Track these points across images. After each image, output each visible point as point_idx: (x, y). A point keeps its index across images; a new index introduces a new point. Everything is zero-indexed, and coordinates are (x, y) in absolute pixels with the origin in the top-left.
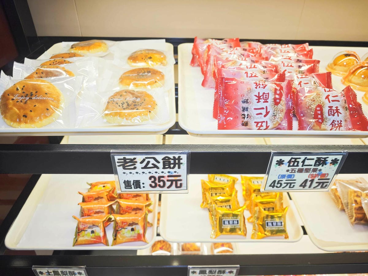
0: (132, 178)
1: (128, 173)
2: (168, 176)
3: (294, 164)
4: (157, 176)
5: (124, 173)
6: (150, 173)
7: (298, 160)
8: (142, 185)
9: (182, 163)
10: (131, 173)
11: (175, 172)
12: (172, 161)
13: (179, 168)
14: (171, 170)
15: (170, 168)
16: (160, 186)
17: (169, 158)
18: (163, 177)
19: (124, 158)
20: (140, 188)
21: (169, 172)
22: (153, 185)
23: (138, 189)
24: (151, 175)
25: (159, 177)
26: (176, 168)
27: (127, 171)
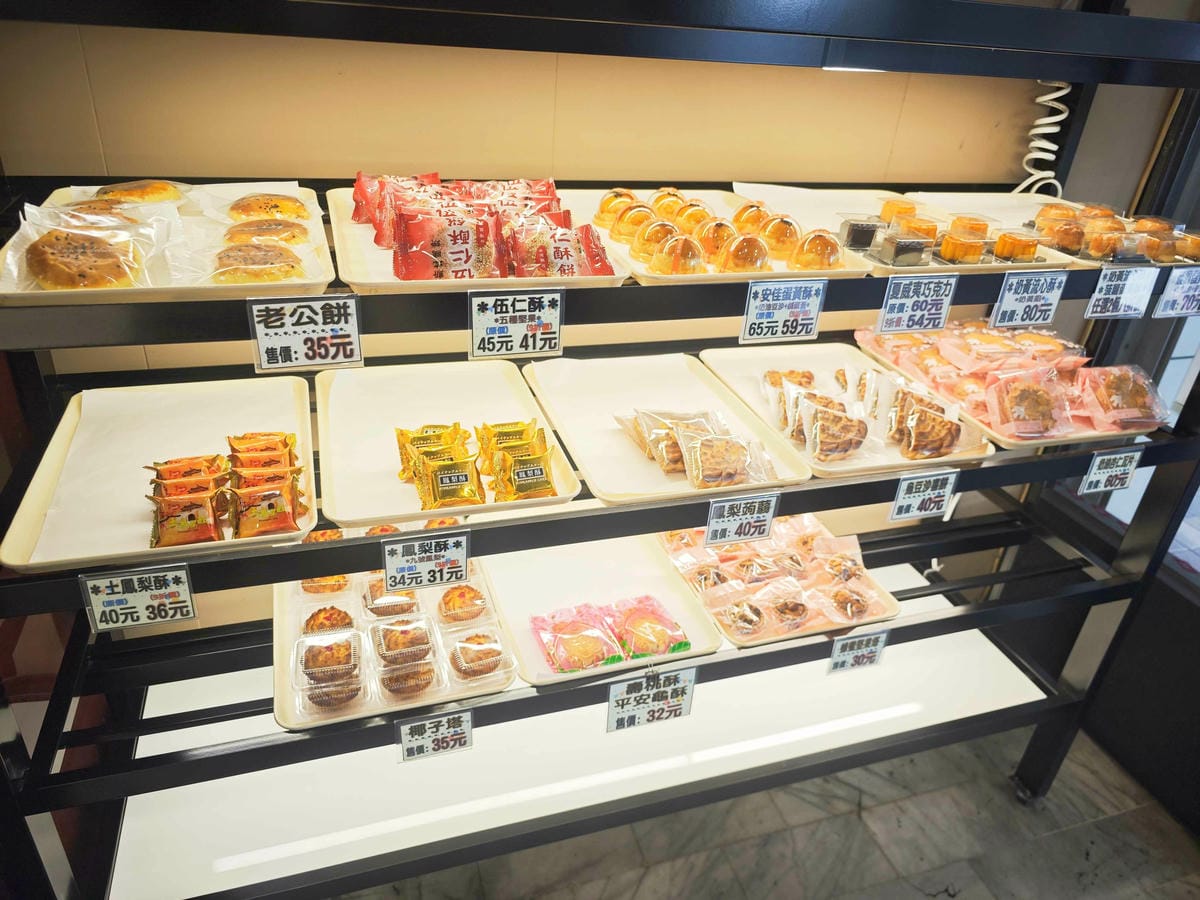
0: (277, 343)
1: (273, 334)
2: (332, 337)
3: (501, 309)
4: (315, 337)
5: (267, 335)
6: (304, 332)
7: (505, 303)
8: (294, 356)
9: (349, 314)
10: (276, 334)
11: (341, 329)
12: (336, 311)
13: (346, 322)
14: (335, 326)
15: (333, 322)
16: (320, 354)
17: (331, 306)
18: (324, 339)
19: (267, 308)
20: (291, 361)
21: (332, 330)
22: (311, 353)
23: (288, 364)
24: (306, 336)
25: (319, 339)
26: (342, 324)
27: (271, 331)
